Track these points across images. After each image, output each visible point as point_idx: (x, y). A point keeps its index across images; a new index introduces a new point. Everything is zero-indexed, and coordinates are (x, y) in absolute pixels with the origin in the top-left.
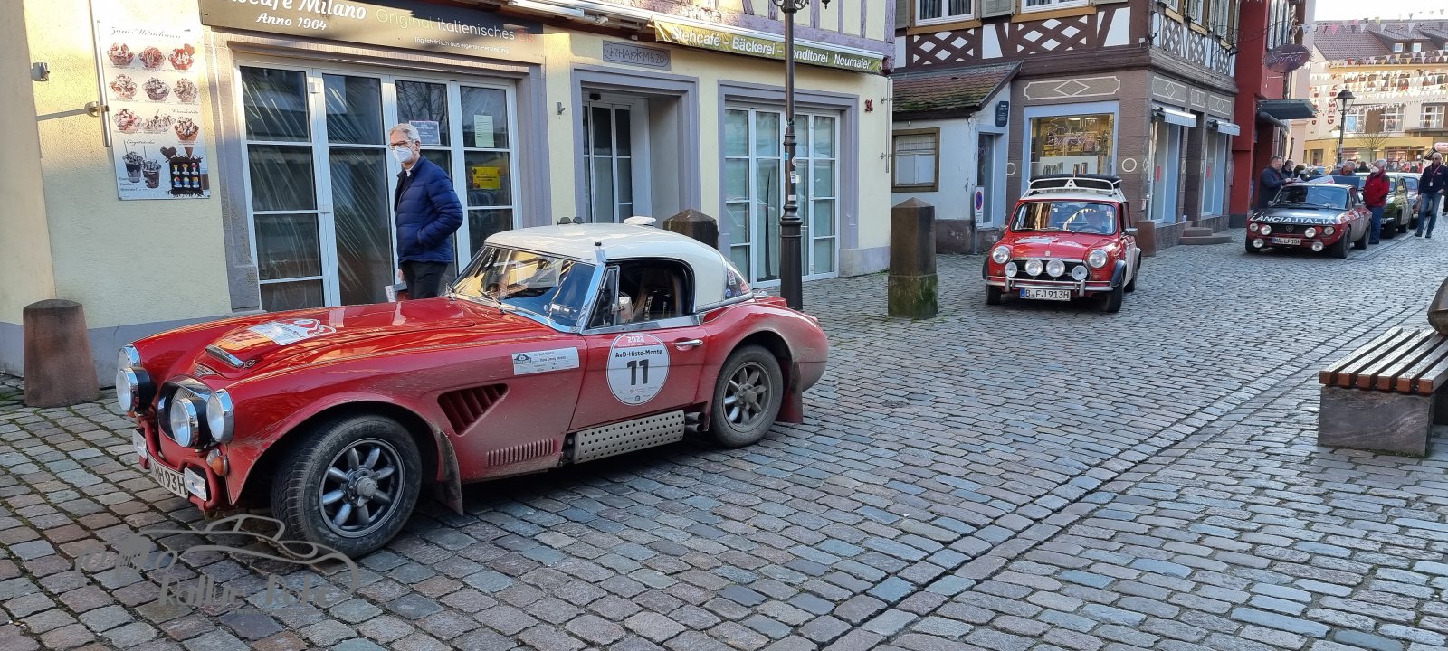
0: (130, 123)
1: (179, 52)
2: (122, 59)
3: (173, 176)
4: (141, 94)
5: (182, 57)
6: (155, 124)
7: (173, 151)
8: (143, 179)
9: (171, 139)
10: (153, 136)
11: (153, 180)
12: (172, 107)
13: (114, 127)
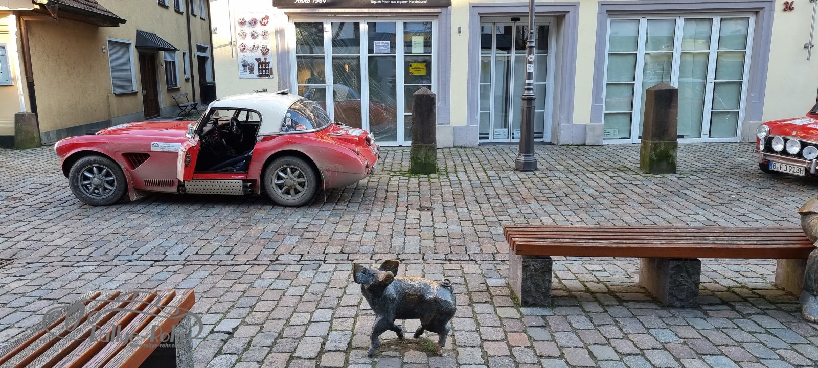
0: (244, 48)
1: (263, 19)
2: (243, 23)
3: (259, 69)
4: (249, 37)
5: (264, 21)
6: (254, 48)
7: (260, 59)
8: (248, 70)
9: (258, 54)
10: (252, 54)
11: (252, 71)
12: (260, 42)
13: (239, 50)
